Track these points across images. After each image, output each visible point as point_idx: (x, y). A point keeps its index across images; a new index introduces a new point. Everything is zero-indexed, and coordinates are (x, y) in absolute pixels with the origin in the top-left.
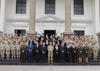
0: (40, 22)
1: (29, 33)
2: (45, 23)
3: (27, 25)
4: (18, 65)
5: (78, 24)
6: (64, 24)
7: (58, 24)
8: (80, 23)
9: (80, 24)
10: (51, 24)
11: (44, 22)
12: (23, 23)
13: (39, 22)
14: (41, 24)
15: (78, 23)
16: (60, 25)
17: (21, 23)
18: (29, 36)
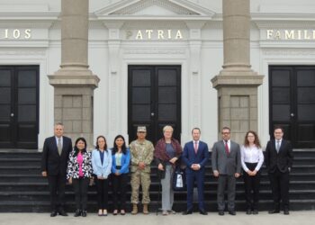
0: (106, 29)
1: (63, 82)
3: (45, 44)
4: (31, 211)
5: (289, 34)
6: (219, 35)
7: (195, 34)
8: (296, 28)
9: (296, 33)
10: (160, 33)
11: (126, 25)
12: (28, 34)
13: (103, 25)
15: (290, 29)
16: (203, 41)
17: (16, 34)
18: (63, 96)
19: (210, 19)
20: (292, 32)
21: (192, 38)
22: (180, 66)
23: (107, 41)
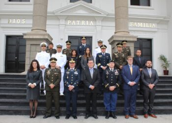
0: (59, 19)
2: (69, 22)
6: (113, 24)
7: (99, 23)
8: (143, 22)
9: (143, 24)
10: (83, 22)
11: (68, 18)
12: (24, 21)
13: (57, 17)
14: (62, 22)
15: (140, 22)
16: (102, 26)
17: (18, 21)
18: (31, 45)
19: (105, 16)
20: (141, 24)
21: (97, 24)
22: (92, 37)
23: (59, 25)
